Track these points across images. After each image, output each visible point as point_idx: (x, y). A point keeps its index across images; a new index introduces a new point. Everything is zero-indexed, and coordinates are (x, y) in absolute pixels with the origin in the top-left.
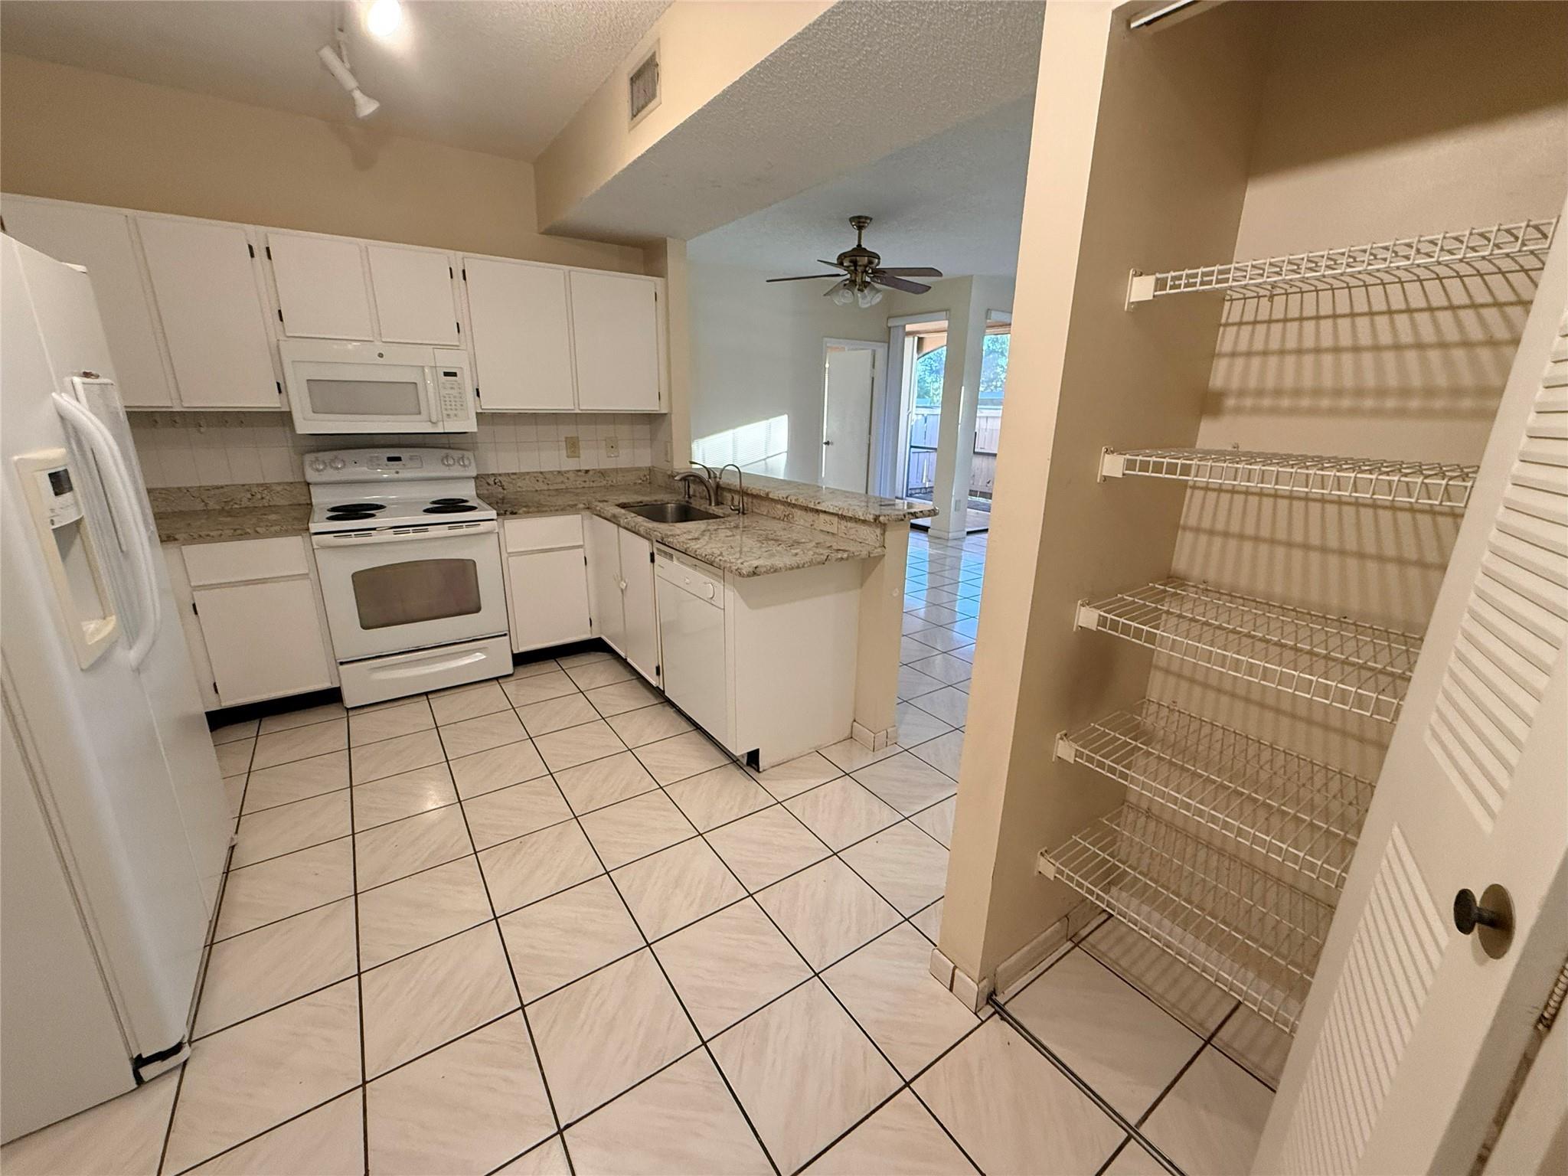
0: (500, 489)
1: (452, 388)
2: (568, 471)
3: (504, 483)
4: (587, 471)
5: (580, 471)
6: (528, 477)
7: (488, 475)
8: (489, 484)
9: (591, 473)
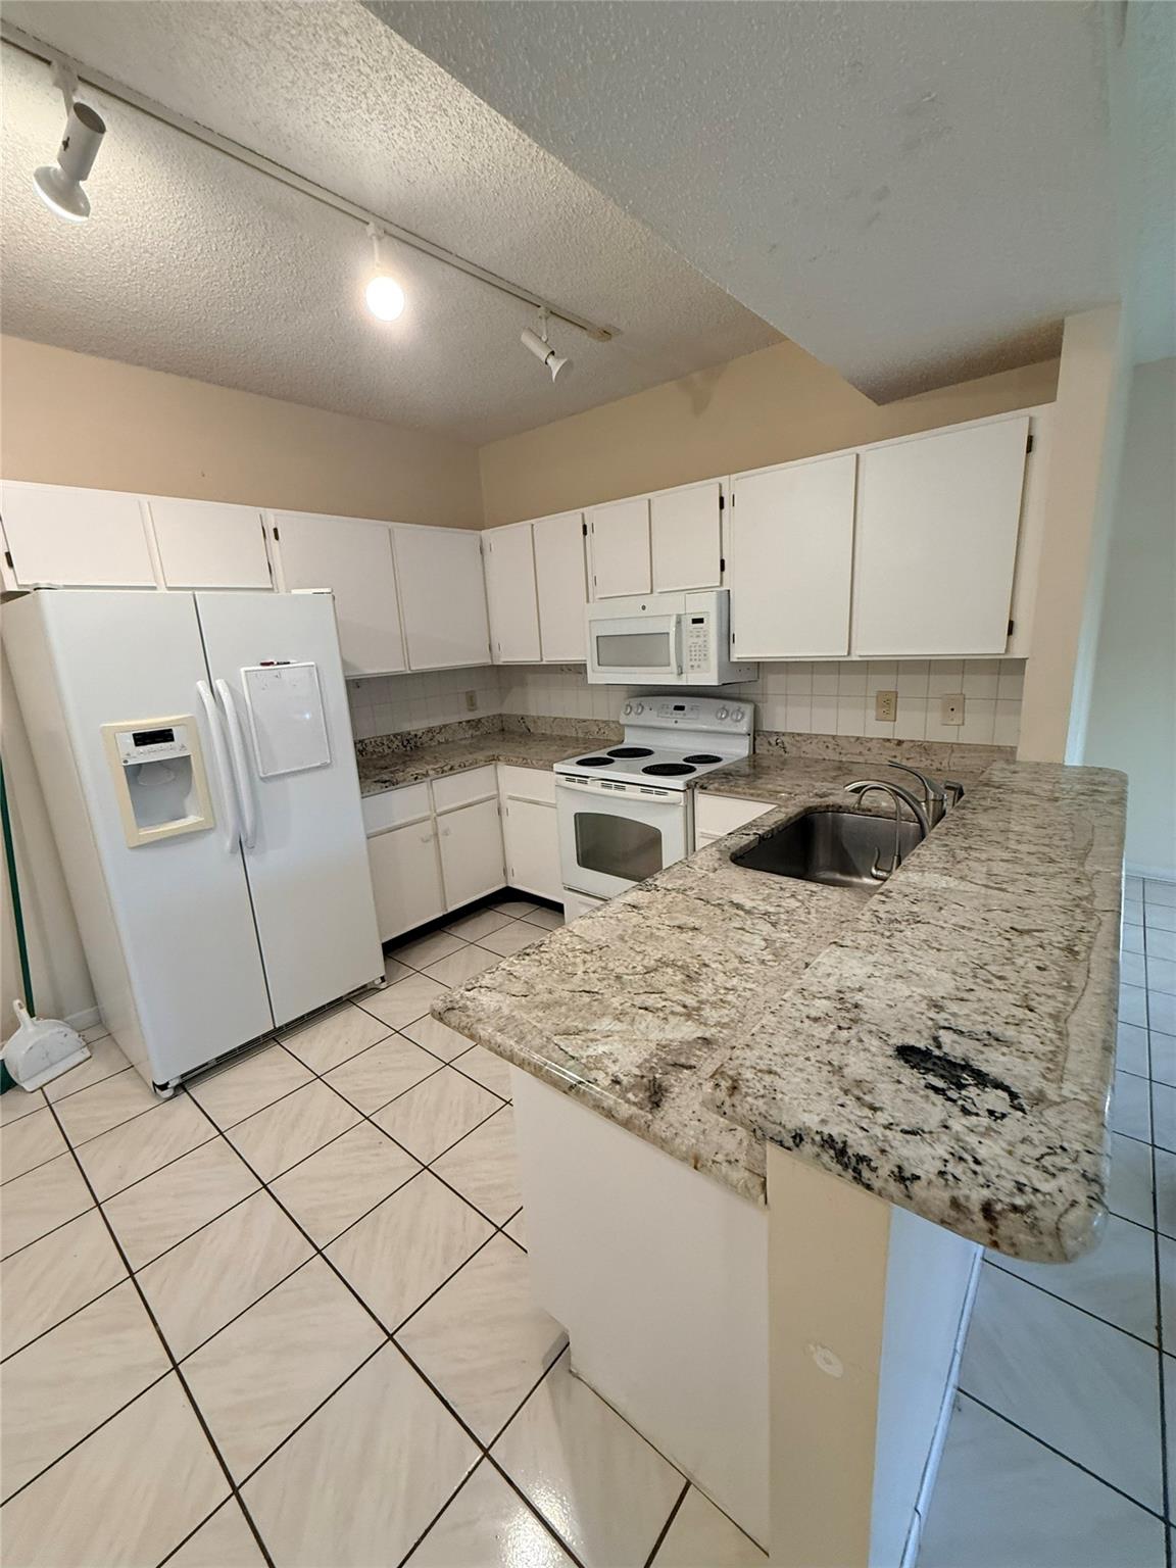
0: (782, 752)
1: (698, 636)
2: (872, 739)
3: (786, 745)
4: (900, 743)
5: (889, 740)
6: (816, 741)
7: (771, 732)
8: (770, 744)
9: (904, 745)
